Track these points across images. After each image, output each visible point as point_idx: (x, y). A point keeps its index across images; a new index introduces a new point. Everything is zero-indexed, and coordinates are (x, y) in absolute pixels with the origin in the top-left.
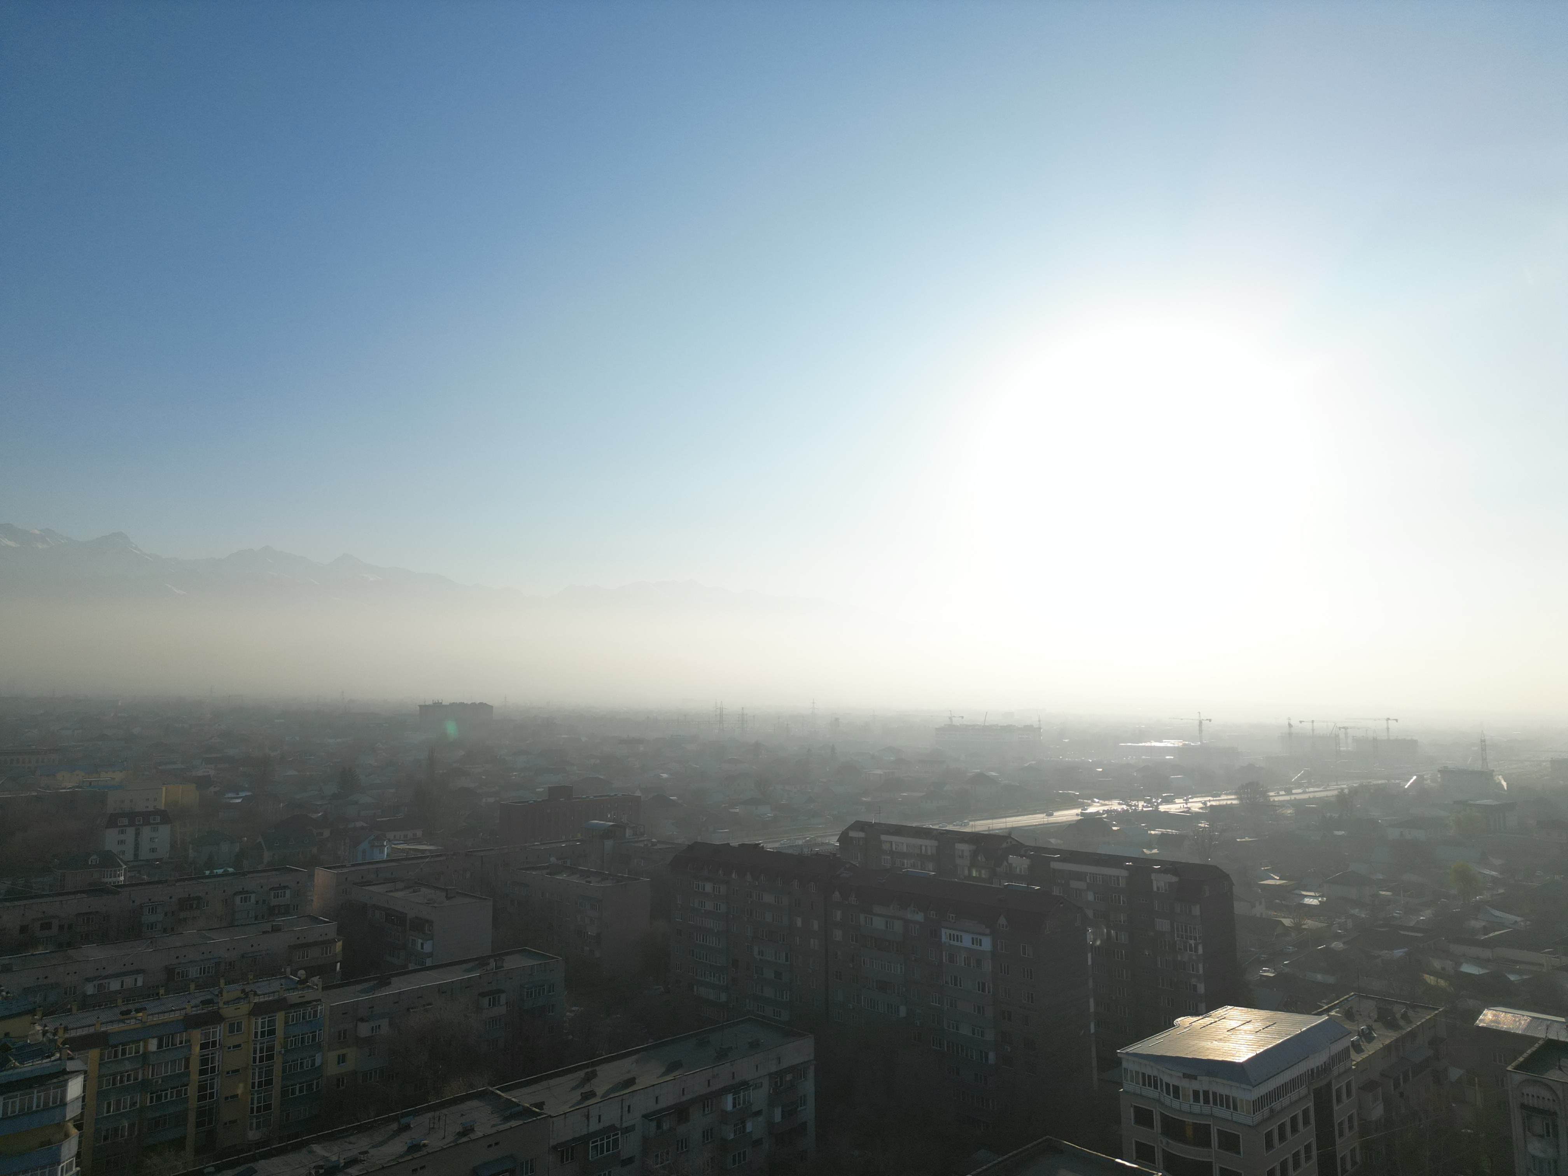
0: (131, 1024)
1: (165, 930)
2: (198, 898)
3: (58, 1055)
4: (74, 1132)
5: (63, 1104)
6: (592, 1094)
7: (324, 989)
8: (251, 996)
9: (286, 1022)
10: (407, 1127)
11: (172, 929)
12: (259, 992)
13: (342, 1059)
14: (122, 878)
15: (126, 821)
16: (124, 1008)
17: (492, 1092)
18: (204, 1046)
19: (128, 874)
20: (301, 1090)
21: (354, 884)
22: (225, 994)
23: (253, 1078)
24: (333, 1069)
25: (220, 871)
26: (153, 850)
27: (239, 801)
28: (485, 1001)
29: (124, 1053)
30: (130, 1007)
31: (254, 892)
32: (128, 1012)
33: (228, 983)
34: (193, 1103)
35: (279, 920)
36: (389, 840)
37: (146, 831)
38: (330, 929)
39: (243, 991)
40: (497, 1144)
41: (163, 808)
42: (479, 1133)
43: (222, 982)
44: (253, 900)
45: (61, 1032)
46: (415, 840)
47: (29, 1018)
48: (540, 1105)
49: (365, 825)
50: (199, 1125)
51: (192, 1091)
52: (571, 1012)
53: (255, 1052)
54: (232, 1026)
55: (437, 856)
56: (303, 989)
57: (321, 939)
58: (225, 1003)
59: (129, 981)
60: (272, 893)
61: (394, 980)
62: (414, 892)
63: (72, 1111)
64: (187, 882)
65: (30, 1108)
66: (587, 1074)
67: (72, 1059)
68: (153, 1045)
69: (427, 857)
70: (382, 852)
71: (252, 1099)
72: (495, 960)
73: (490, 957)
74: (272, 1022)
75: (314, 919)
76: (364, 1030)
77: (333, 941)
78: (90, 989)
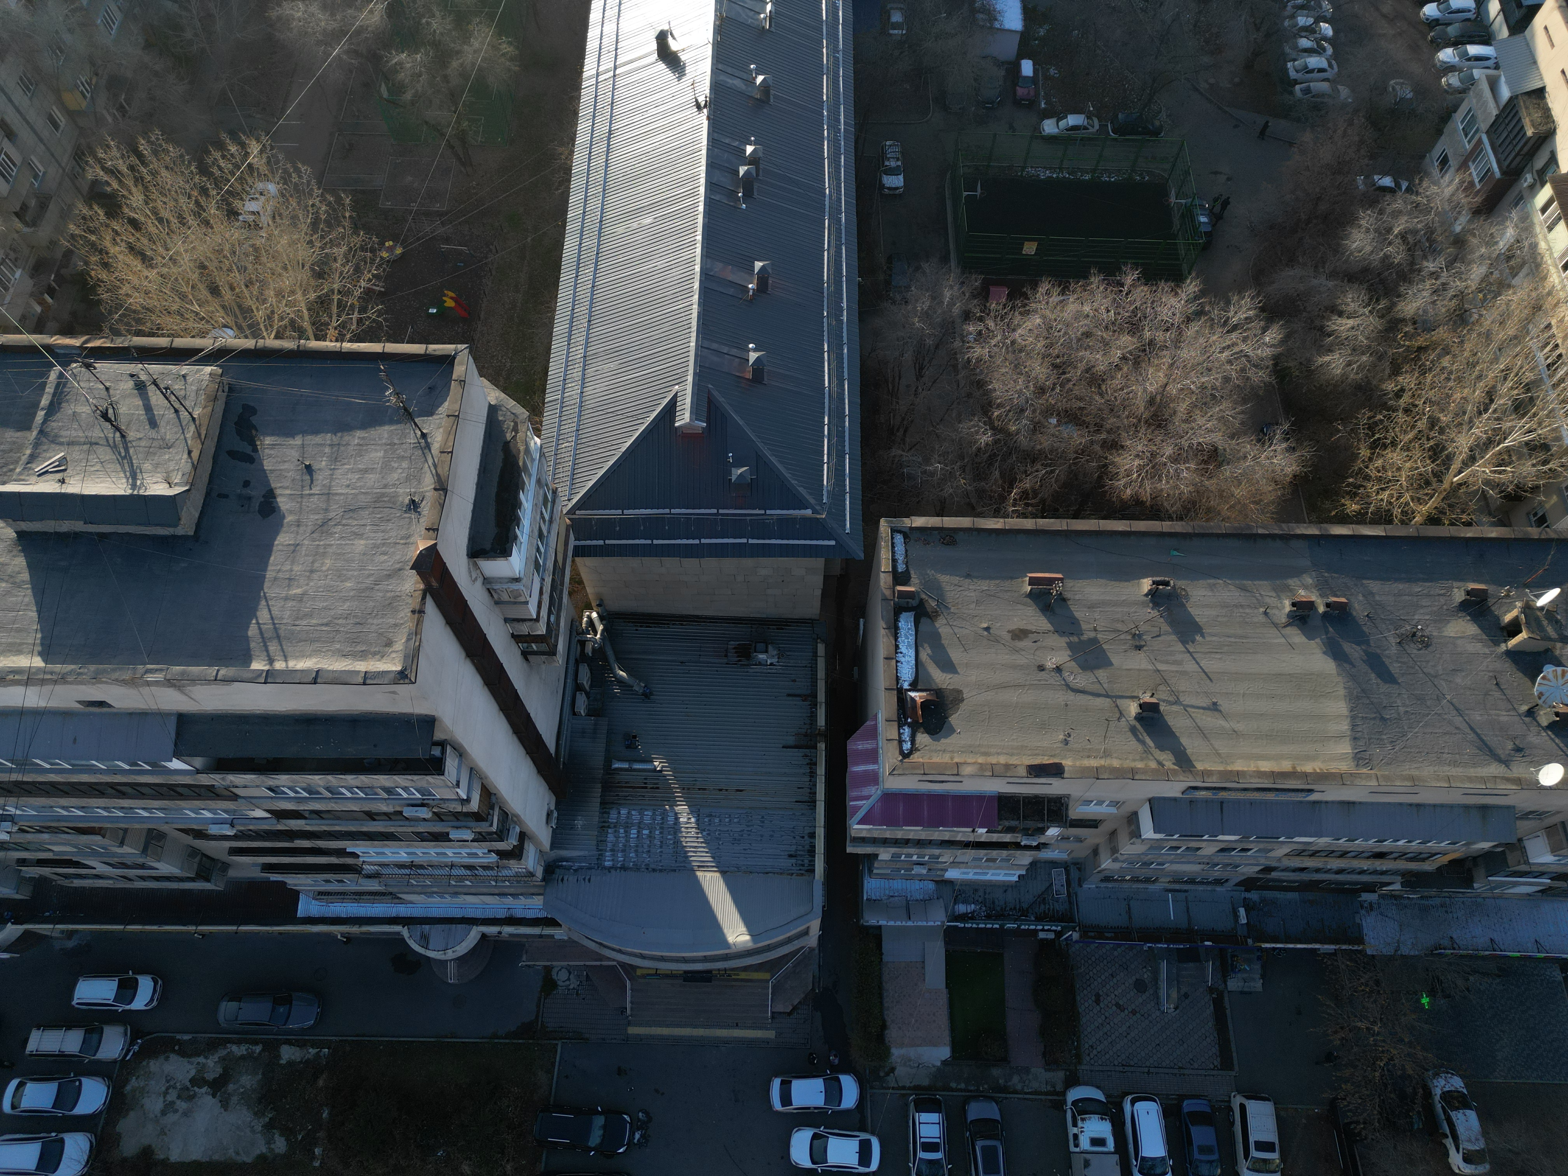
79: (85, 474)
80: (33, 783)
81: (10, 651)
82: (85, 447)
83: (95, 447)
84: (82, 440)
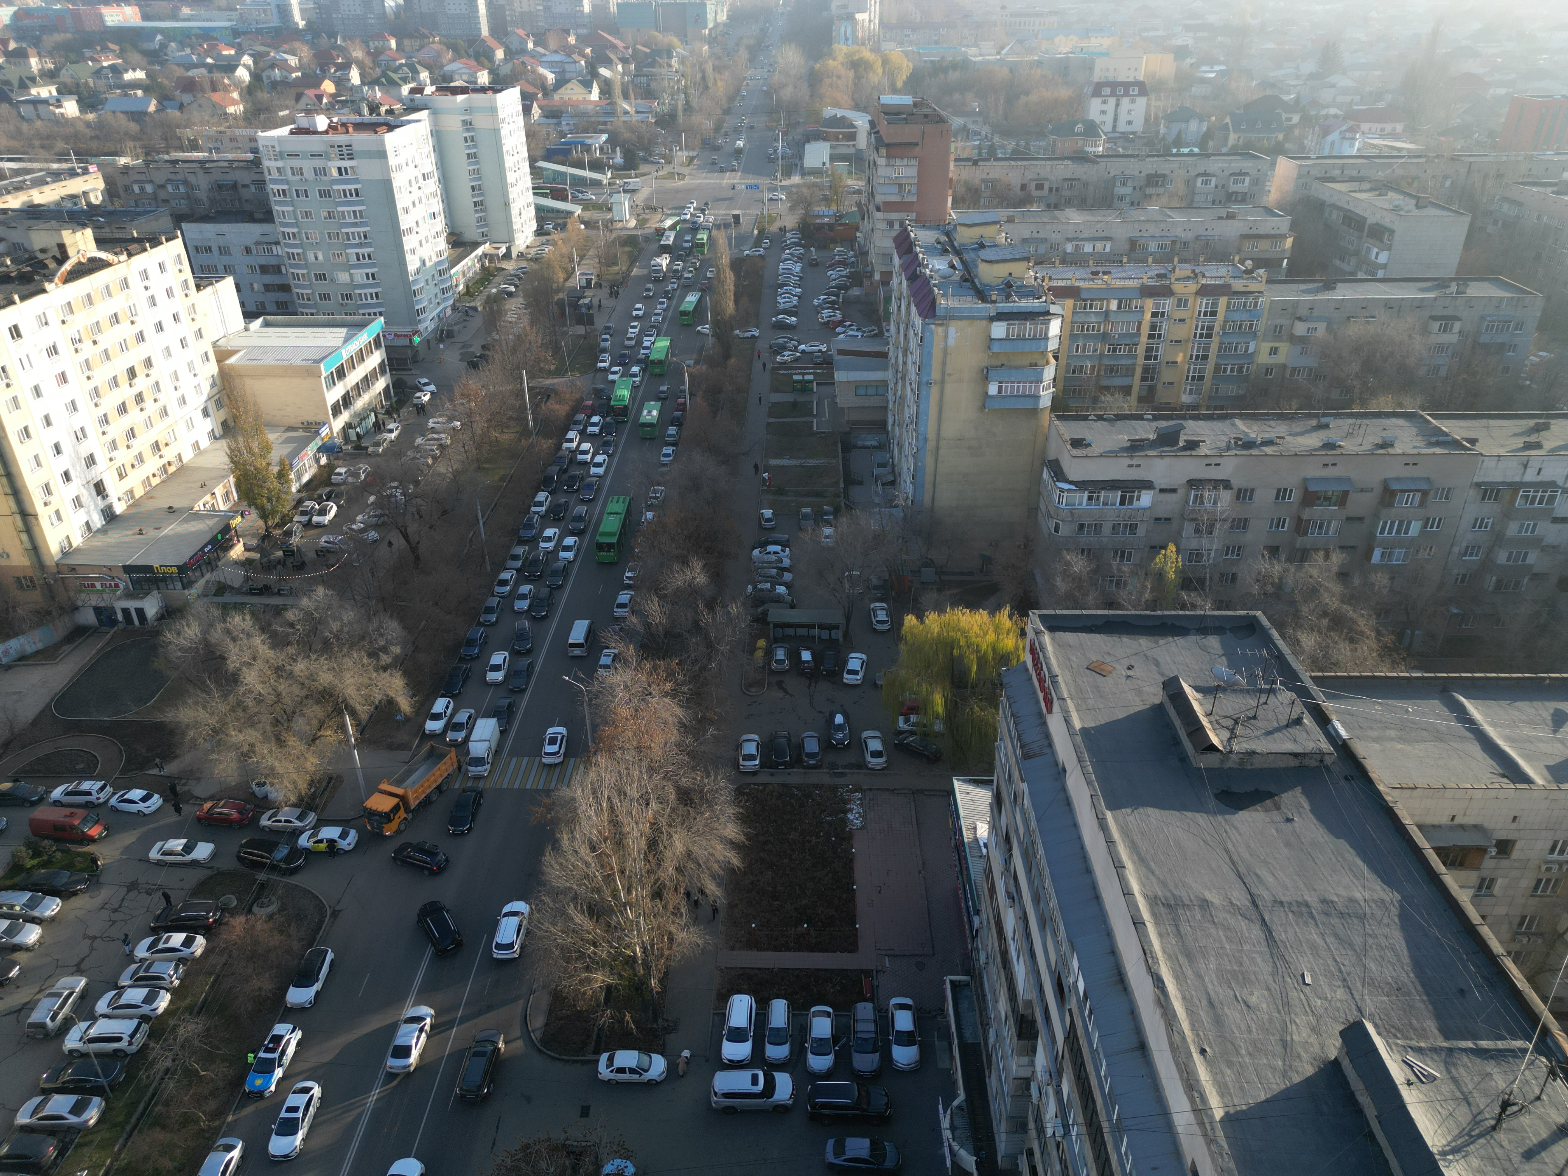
0: (1098, 284)
1: (1132, 204)
2: (1164, 176)
3: (1044, 298)
4: (1053, 361)
5: (1046, 338)
6: (1538, 446)
7: (1268, 282)
8: (1200, 278)
9: (1228, 306)
10: (1326, 426)
11: (1139, 204)
12: (1207, 274)
13: (1274, 351)
14: (1101, 149)
15: (1107, 91)
16: (1094, 270)
17: (1422, 416)
18: (1154, 314)
19: (1107, 145)
20: (1232, 370)
21: (1317, 178)
22: (1177, 270)
23: (1192, 351)
24: (1264, 358)
25: (1186, 150)
26: (1129, 123)
27: (1213, 75)
28: (1436, 325)
29: (1091, 307)
30: (1100, 269)
31: (1214, 176)
32: (1096, 273)
33: (1181, 261)
34: (1140, 361)
35: (1235, 208)
36: (1363, 133)
37: (1125, 101)
38: (1282, 223)
39: (1193, 271)
40: (1415, 464)
41: (1142, 79)
42: (1398, 450)
43: (1176, 259)
44: (1213, 184)
45: (1047, 280)
46: (1394, 135)
47: (1025, 264)
48: (1473, 441)
49: (1339, 113)
50: (1143, 379)
51: (1141, 351)
52: (1537, 356)
53: (1196, 329)
54: (1180, 301)
55: (1415, 157)
56: (1248, 279)
57: (1273, 232)
58: (1176, 280)
59: (1099, 245)
60: (1232, 178)
61: (1339, 285)
62: (1380, 195)
63: (1053, 345)
64: (1156, 159)
65: (1024, 335)
66: (1537, 424)
67: (1053, 303)
68: (1114, 305)
69: (1403, 157)
70: (1352, 146)
71: (1189, 369)
72: (1458, 285)
73: (1452, 280)
74: (1215, 305)
75: (1269, 211)
76: (1300, 329)
77: (1284, 237)
78: (1069, 248)
79: (1429, 1103)
80: (1104, 1143)
81: (1220, 1087)
82: (1458, 1094)
83: (1464, 1103)
84: (1465, 1089)
